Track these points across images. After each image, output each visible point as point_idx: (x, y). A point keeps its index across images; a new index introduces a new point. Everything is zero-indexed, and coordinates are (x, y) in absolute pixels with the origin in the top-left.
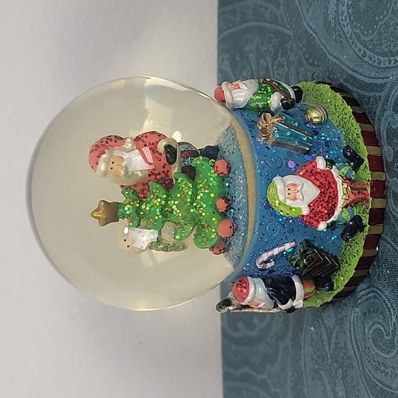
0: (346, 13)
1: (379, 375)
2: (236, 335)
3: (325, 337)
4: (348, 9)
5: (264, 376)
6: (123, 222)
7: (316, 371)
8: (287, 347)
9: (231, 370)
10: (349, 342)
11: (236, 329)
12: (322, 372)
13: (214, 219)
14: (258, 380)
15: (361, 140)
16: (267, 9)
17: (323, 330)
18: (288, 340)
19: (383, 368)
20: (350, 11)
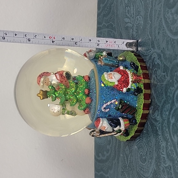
0: (135, 35)
1: (142, 172)
2: (99, 159)
3: (126, 158)
4: (136, 33)
5: (108, 175)
6: (50, 99)
7: (122, 172)
8: (115, 163)
9: (97, 173)
10: (133, 160)
11: (99, 156)
12: (125, 172)
13: (84, 97)
14: (106, 177)
15: (138, 62)
16: (112, 32)
17: (125, 155)
18: (116, 160)
19: (143, 169)
20: (137, 34)
